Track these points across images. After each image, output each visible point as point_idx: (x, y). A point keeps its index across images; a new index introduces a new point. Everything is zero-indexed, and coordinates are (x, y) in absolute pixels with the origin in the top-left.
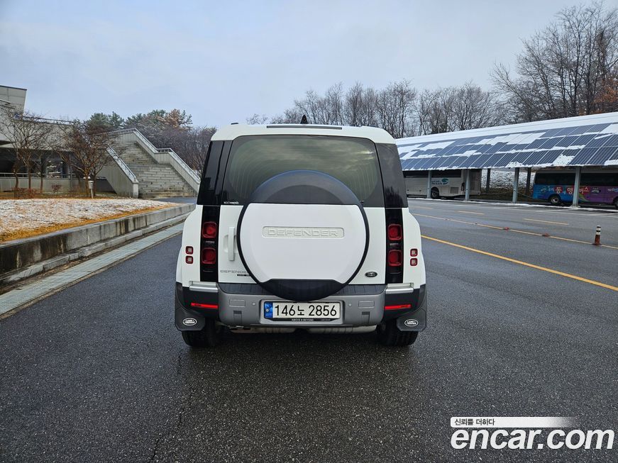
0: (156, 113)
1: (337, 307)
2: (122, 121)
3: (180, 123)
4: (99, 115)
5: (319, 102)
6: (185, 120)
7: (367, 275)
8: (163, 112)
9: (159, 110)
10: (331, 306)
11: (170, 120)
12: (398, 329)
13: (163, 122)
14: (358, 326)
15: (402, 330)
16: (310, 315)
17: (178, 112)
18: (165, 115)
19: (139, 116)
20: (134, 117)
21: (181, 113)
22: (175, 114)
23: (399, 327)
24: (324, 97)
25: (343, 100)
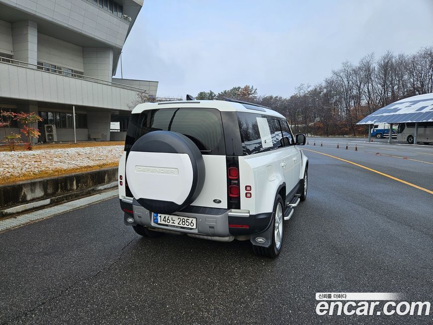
0: (235, 89)
1: (194, 221)
2: (215, 95)
3: (249, 94)
4: (202, 93)
5: (354, 70)
6: (253, 92)
7: (215, 201)
8: (239, 88)
9: (237, 87)
10: (191, 219)
11: (243, 93)
12: (252, 244)
13: (239, 95)
14: (214, 236)
15: (254, 244)
16: (178, 224)
17: (249, 87)
18: (240, 90)
19: (225, 92)
20: (222, 93)
21: (251, 87)
22: (247, 88)
23: (252, 242)
24: (358, 65)
25: (375, 66)
